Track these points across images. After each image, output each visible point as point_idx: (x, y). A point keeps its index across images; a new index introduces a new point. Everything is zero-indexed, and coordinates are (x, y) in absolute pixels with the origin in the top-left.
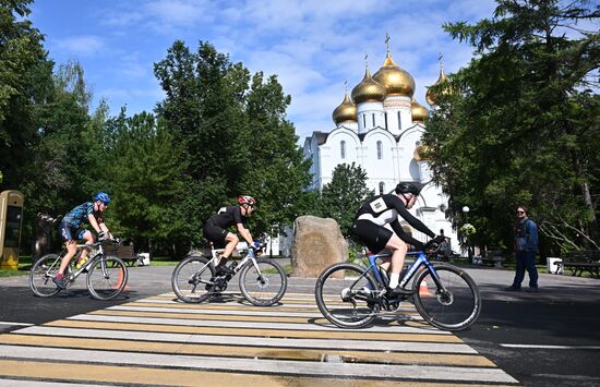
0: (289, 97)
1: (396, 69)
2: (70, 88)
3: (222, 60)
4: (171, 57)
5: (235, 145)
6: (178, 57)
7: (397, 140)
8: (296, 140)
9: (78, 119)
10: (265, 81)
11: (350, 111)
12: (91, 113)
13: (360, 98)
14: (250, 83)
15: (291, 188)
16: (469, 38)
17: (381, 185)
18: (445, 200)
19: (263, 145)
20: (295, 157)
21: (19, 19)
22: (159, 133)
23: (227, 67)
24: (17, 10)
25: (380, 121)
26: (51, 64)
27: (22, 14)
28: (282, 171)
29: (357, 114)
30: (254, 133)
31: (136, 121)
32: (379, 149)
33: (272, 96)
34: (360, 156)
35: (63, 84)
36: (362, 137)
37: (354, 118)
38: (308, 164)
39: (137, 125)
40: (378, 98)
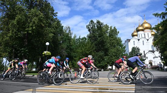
0: (119, 32)
1: (147, 23)
2: (67, 32)
3: (102, 24)
4: (90, 24)
5: (106, 44)
6: (92, 24)
7: (148, 40)
8: (122, 42)
9: (69, 39)
10: (113, 28)
11: (135, 34)
12: (72, 37)
13: (138, 30)
14: (109, 29)
15: (120, 53)
16: (159, 17)
17: (144, 51)
18: (160, 55)
19: (113, 43)
20: (121, 46)
21: (55, 17)
22: (88, 41)
23: (103, 26)
24: (54, 16)
25: (143, 36)
26: (63, 26)
27: (55, 16)
28: (118, 50)
29: (137, 34)
30: (110, 41)
31: (82, 39)
33: (114, 32)
34: (138, 45)
35: (66, 31)
36: (139, 40)
37: (137, 35)
38: (125, 47)
39: (83, 40)
40: (143, 30)
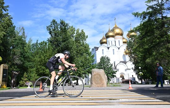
0: (87, 36)
1: (118, 28)
2: (20, 34)
3: (67, 25)
4: (52, 24)
5: (71, 50)
6: (54, 24)
7: (119, 49)
8: (90, 49)
9: (23, 44)
10: (80, 31)
11: (105, 41)
12: (27, 42)
13: (107, 37)
14: (75, 32)
15: (88, 63)
17: (114, 62)
18: (133, 66)
19: (80, 50)
20: (89, 54)
21: (4, 12)
22: (49, 47)
23: (68, 27)
24: (4, 9)
25: (114, 43)
27: (6, 11)
28: (86, 58)
29: (107, 41)
30: (77, 47)
32: (113, 51)
33: (82, 36)
34: (108, 53)
35: (18, 33)
36: (108, 48)
37: (106, 43)
38: (93, 57)
39: (42, 45)
40: (113, 36)
